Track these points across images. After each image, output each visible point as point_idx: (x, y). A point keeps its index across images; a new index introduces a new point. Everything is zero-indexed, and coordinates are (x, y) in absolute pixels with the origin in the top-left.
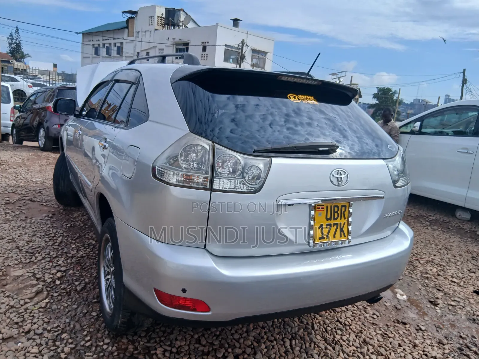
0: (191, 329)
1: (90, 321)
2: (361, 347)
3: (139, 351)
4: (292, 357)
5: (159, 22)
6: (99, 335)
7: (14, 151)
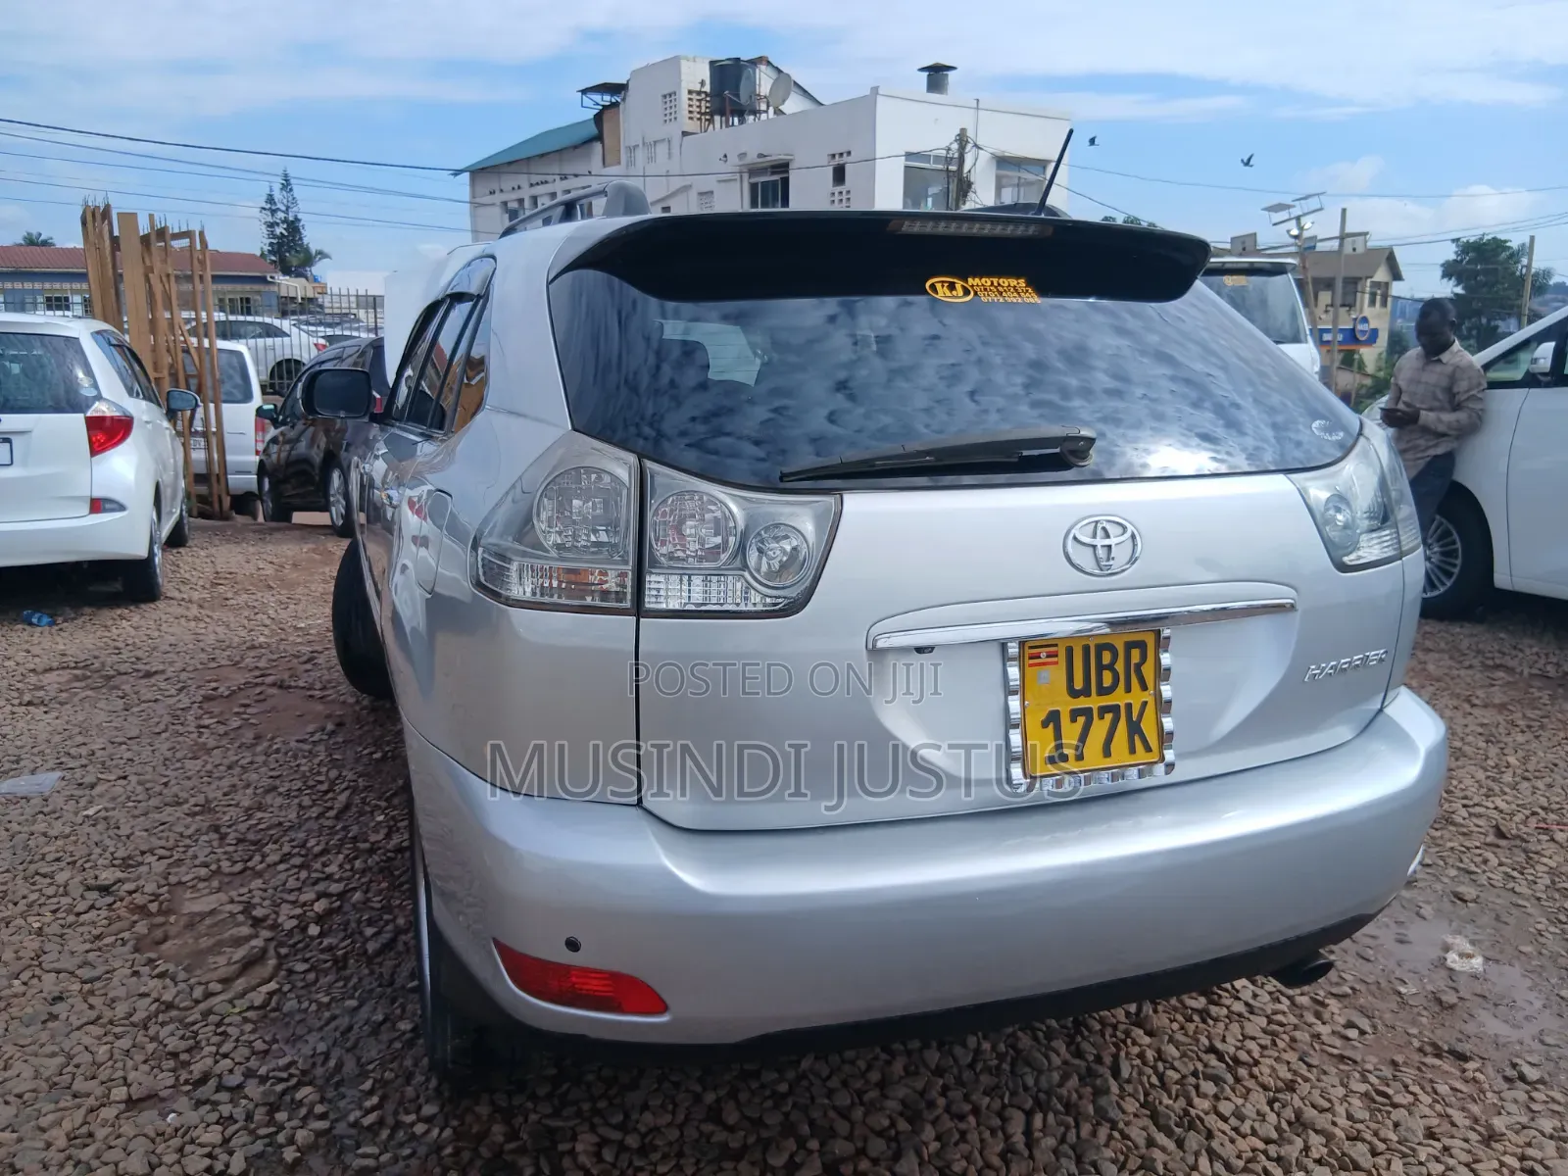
0: (698, 1074)
1: (389, 1047)
2: (1282, 1141)
3: (520, 1143)
4: (1024, 1171)
5: (695, 109)
6: (410, 1091)
7: (260, 544)
